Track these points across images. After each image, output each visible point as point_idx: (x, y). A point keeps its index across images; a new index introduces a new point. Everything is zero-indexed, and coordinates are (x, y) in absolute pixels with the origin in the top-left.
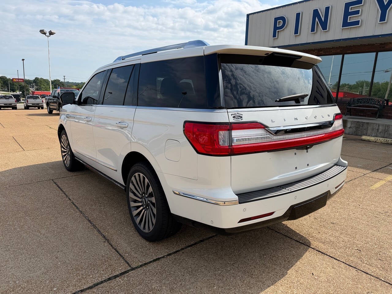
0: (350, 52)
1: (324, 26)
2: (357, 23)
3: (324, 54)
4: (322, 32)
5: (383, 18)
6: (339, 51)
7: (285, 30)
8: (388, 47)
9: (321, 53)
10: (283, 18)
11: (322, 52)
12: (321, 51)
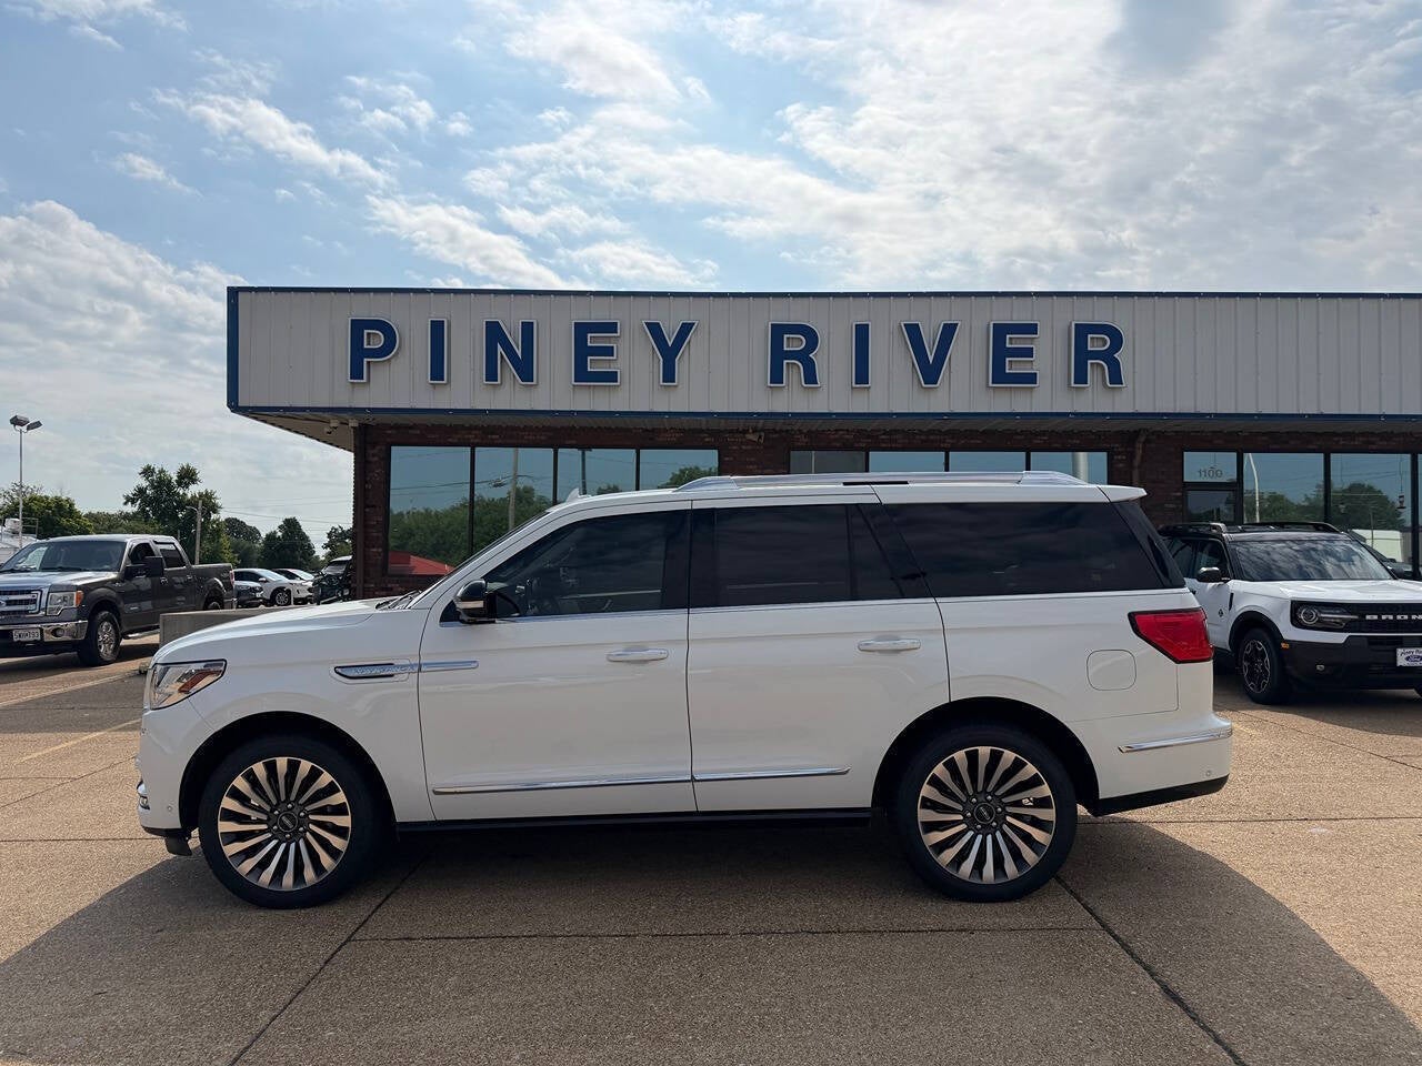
0: (574, 442)
1: (525, 370)
2: (612, 377)
3: (500, 441)
4: (517, 386)
5: (669, 375)
6: (543, 438)
7: (393, 360)
8: (661, 439)
9: (492, 439)
10: (382, 326)
11: (494, 437)
12: (493, 434)
